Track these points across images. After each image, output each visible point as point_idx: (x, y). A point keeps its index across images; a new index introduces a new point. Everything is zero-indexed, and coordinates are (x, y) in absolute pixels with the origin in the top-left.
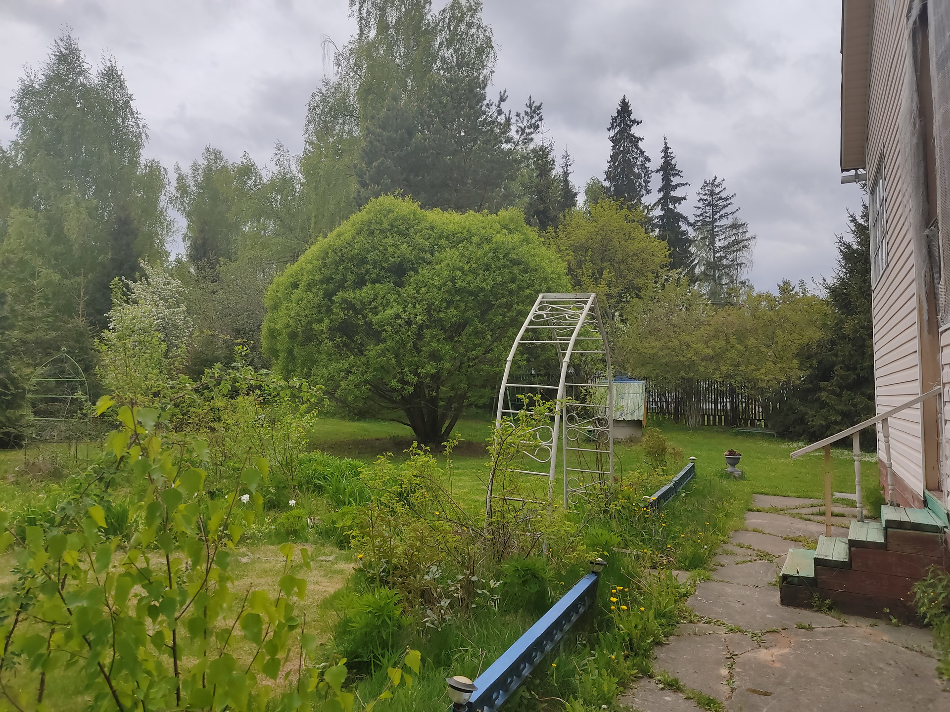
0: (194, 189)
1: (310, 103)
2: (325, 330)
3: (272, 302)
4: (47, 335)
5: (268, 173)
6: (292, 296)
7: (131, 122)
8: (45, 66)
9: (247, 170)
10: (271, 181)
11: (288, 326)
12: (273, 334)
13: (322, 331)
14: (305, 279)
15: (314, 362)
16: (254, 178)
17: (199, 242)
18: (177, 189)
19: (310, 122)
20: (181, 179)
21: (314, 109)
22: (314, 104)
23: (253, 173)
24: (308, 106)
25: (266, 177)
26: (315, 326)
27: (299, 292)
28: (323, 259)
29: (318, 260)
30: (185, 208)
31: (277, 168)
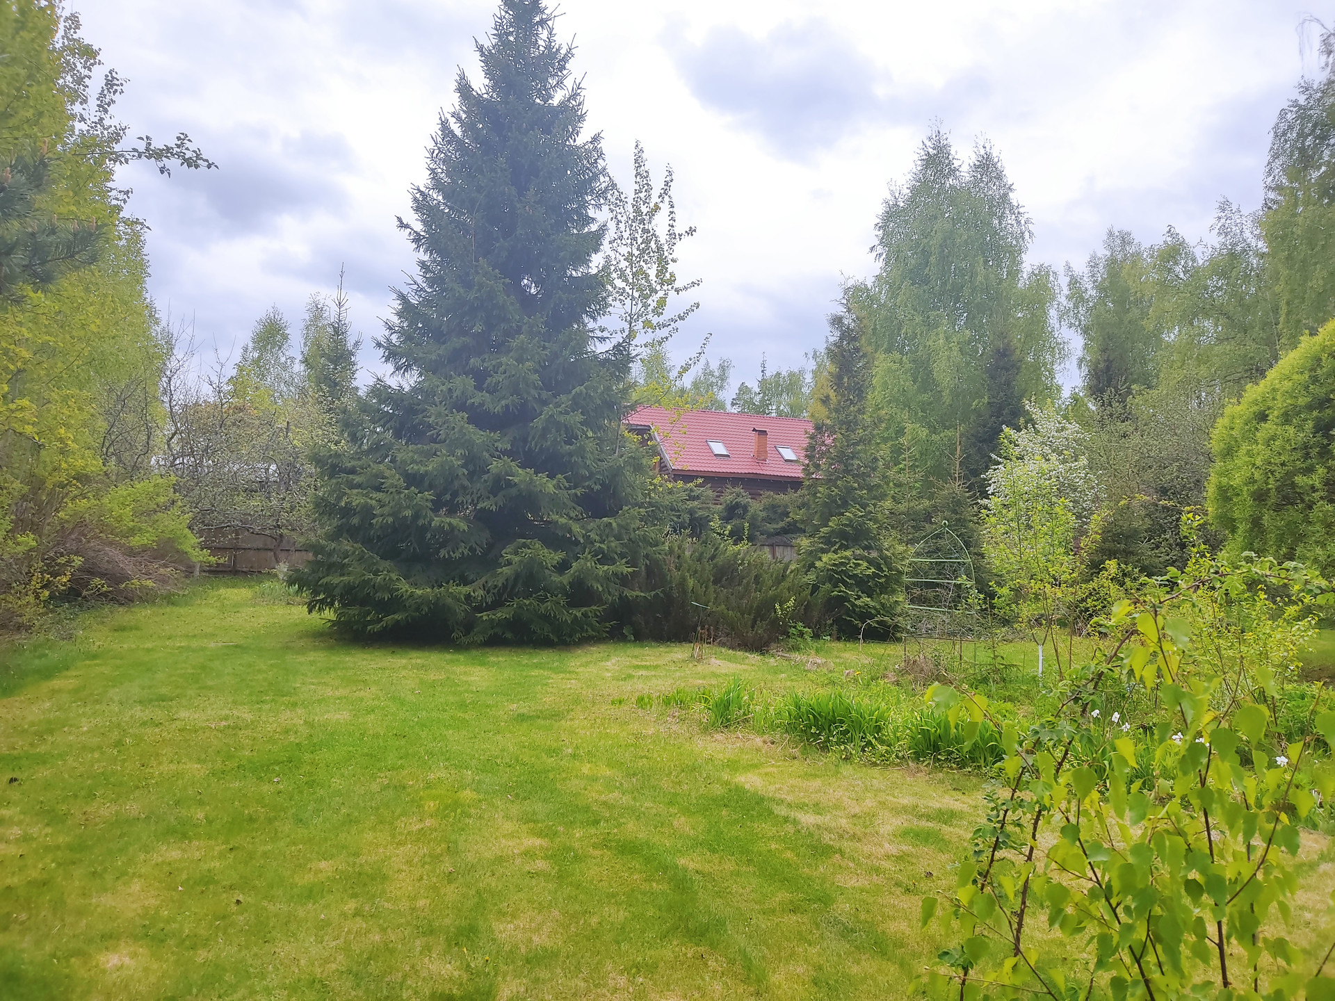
0: (1093, 293)
1: (1276, 127)
2: (1318, 485)
3: (1222, 445)
4: (919, 504)
5: (1205, 250)
6: (1258, 434)
7: (1011, 220)
8: (909, 176)
9: (1174, 251)
10: (1211, 260)
11: (1252, 481)
12: (1225, 495)
13: (1313, 487)
14: (1280, 405)
15: (1301, 538)
16: (1183, 262)
17: (1102, 366)
18: (1069, 298)
19: (1276, 156)
20: (1074, 282)
21: (1284, 134)
22: (1283, 126)
23: (1181, 254)
24: (1272, 133)
25: (1201, 256)
26: (1300, 480)
27: (1268, 428)
28: (1311, 370)
29: (1302, 373)
30: (1080, 321)
31: (1222, 239)
